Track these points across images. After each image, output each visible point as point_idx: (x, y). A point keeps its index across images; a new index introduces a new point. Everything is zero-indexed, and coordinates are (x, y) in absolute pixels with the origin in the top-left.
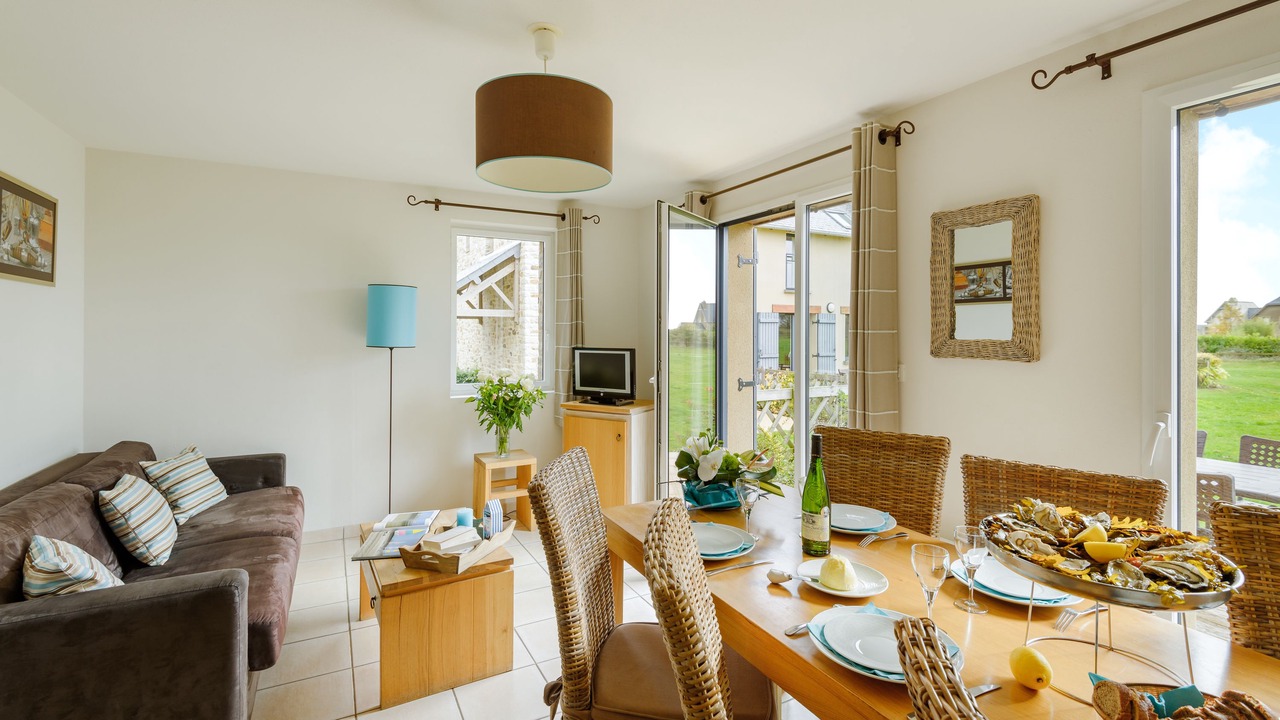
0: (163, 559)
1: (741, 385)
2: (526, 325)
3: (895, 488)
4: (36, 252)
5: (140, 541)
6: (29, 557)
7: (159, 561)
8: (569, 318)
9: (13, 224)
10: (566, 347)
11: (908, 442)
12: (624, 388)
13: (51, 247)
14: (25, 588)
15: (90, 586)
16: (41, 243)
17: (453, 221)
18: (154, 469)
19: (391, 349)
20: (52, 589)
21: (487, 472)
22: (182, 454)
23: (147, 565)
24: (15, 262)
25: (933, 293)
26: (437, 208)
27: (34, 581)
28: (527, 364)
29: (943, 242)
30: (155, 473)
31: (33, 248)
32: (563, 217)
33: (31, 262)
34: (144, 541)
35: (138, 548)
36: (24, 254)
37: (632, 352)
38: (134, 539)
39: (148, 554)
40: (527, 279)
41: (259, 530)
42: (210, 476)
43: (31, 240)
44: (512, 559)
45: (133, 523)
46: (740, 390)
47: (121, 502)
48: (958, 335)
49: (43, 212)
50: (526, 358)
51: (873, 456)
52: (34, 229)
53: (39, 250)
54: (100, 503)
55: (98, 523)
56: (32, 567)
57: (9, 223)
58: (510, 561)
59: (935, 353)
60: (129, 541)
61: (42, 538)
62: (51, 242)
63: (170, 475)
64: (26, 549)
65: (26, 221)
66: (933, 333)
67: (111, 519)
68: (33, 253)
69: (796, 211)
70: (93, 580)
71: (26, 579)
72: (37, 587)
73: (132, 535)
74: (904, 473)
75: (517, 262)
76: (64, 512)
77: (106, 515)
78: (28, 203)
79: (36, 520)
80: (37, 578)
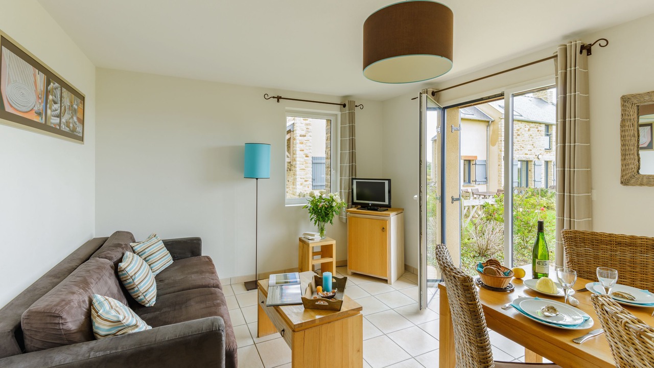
0: (153, 303)
1: (453, 200)
2: (297, 166)
3: (631, 271)
4: (76, 124)
5: (141, 292)
6: (94, 309)
7: (150, 303)
8: (348, 162)
9: (67, 107)
10: (346, 178)
11: (639, 241)
12: (385, 202)
13: (82, 122)
14: (95, 330)
15: (134, 329)
16: (78, 119)
17: (287, 108)
18: (138, 248)
19: (257, 179)
20: (113, 332)
21: (310, 248)
22: (150, 238)
23: (144, 306)
24: (67, 130)
25: (623, 145)
26: (278, 101)
27: (101, 327)
28: (298, 186)
29: (632, 113)
30: (138, 249)
31: (75, 122)
32: (344, 106)
33: (74, 130)
34: (142, 292)
35: (139, 296)
36: (71, 125)
37: (389, 181)
38: (137, 291)
39: (145, 300)
40: (298, 141)
41: (200, 284)
42: (165, 251)
43: (74, 117)
44: (362, 307)
45: (137, 281)
46: (452, 203)
47: (130, 270)
48: (641, 172)
49: (79, 102)
50: (297, 183)
51: (611, 250)
52: (75, 111)
53: (77, 123)
54: (119, 270)
55: (118, 282)
56: (99, 316)
57: (65, 107)
58: (360, 309)
59: (625, 182)
60: (134, 292)
61: (99, 296)
62: (82, 119)
63: (146, 250)
64: (91, 303)
65: (72, 106)
66: (623, 171)
67: (124, 279)
68: (75, 125)
69: (505, 97)
70: (136, 326)
71: (96, 324)
72: (103, 330)
73: (136, 289)
74: (638, 262)
75: (292, 133)
76: (103, 277)
77: (121, 277)
78: (73, 96)
79: (92, 284)
80: (104, 325)
